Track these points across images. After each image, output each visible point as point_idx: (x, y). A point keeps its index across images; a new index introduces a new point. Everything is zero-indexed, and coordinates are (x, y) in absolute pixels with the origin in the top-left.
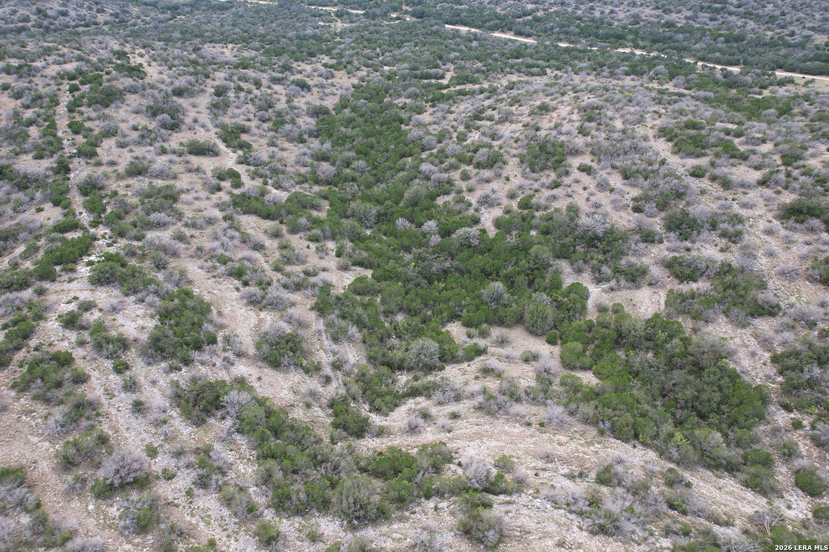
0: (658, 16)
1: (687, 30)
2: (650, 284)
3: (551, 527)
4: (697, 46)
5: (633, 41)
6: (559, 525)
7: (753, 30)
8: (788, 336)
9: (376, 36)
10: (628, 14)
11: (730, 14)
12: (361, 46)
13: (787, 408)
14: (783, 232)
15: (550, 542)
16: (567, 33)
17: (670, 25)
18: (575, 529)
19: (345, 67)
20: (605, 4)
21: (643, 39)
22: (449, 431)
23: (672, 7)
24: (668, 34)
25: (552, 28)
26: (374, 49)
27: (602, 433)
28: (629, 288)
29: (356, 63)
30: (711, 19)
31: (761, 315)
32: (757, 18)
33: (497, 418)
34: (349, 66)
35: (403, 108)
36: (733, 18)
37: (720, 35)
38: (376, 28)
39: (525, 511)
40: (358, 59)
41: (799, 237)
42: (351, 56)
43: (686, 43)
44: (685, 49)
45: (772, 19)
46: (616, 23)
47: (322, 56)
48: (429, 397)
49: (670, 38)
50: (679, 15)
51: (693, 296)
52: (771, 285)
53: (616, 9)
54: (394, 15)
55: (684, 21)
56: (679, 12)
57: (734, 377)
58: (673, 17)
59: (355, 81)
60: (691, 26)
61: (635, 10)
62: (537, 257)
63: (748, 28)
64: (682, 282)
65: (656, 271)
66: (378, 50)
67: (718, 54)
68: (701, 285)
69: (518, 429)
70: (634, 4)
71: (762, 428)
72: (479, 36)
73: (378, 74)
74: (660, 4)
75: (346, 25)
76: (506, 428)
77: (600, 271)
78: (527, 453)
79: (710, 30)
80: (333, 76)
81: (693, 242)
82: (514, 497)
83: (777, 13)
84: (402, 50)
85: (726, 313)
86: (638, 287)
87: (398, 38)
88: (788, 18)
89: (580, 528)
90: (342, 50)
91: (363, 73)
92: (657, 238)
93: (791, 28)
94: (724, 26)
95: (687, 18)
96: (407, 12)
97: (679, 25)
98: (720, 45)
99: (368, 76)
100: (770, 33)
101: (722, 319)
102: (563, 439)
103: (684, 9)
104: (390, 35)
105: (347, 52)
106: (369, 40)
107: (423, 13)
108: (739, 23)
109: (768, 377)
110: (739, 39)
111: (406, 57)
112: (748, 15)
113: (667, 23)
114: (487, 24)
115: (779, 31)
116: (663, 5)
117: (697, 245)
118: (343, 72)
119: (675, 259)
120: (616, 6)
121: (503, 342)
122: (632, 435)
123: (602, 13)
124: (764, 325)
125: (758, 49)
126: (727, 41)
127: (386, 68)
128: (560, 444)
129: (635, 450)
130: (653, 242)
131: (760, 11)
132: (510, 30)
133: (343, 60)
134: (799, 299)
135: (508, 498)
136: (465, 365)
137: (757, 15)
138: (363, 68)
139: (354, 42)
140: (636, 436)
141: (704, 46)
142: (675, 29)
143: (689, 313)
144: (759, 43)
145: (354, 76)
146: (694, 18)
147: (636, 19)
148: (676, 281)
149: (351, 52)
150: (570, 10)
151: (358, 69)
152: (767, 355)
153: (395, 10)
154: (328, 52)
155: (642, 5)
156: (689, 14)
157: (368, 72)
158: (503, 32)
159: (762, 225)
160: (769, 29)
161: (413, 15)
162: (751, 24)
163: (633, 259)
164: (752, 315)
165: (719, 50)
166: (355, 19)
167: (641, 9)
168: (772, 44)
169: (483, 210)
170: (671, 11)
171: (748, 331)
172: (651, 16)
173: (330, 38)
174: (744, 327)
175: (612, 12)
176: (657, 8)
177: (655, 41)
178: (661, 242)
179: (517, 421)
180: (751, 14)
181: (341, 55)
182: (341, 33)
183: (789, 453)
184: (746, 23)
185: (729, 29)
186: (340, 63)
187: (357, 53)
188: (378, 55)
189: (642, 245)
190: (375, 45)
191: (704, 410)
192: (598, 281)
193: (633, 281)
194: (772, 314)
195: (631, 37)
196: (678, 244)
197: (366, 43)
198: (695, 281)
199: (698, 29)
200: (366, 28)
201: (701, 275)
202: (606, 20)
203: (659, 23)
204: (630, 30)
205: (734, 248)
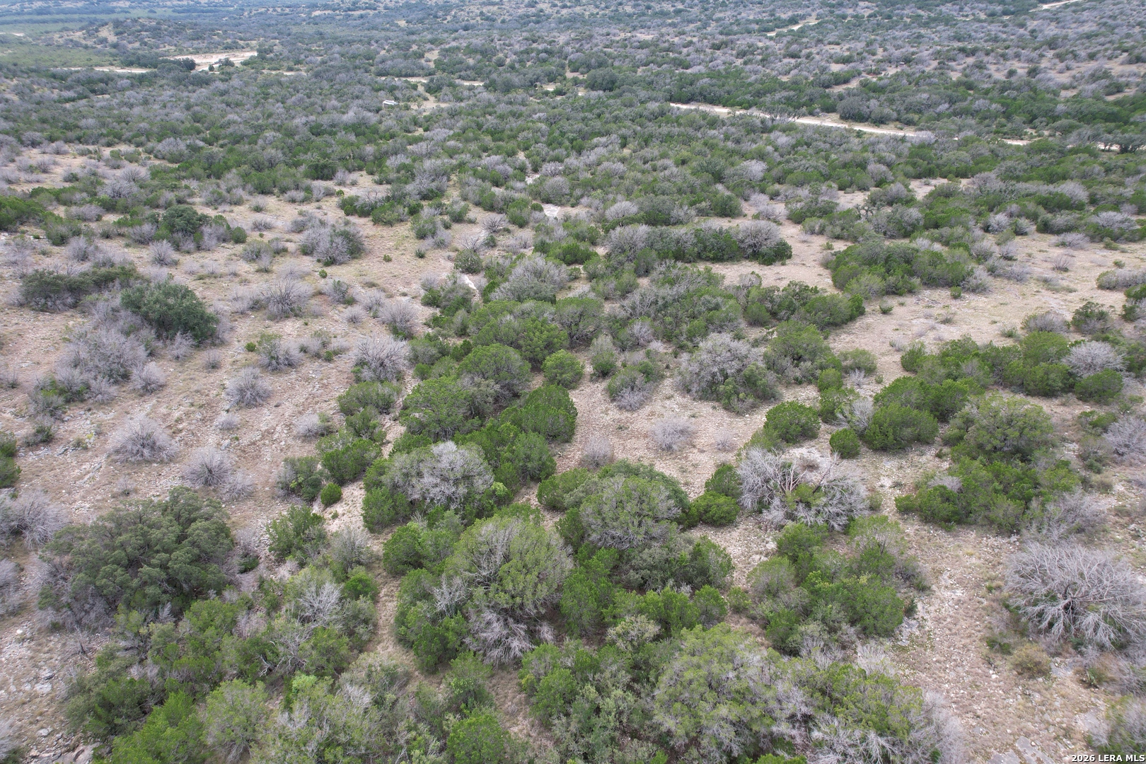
9: (514, 123)
10: (1074, 73)
12: (473, 146)
19: (414, 211)
26: (512, 154)
29: (453, 196)
34: (427, 210)
38: (515, 108)
40: (463, 184)
42: (438, 174)
47: (355, 176)
54: (551, 88)
59: (441, 269)
66: (521, 156)
72: (769, 124)
73: (527, 234)
75: (443, 105)
80: (355, 249)
84: (592, 157)
87: (573, 127)
90: (418, 158)
91: (472, 234)
96: (576, 82)
99: (491, 244)
104: (551, 121)
105: (428, 164)
106: (496, 134)
107: (613, 82)
111: (609, 175)
114: (768, 98)
118: (404, 230)
127: (552, 212)
132: (829, 109)
133: (410, 188)
138: (475, 213)
139: (456, 137)
145: (441, 245)
147: (1107, 82)
149: (445, 161)
151: (459, 218)
153: (552, 80)
154: (374, 165)
157: (493, 229)
158: (812, 114)
161: (592, 86)
166: (466, 93)
173: (396, 129)
181: (408, 173)
182: (428, 119)
186: (393, 200)
187: (461, 166)
188: (522, 169)
190: (511, 145)
197: (488, 139)
200: (488, 109)
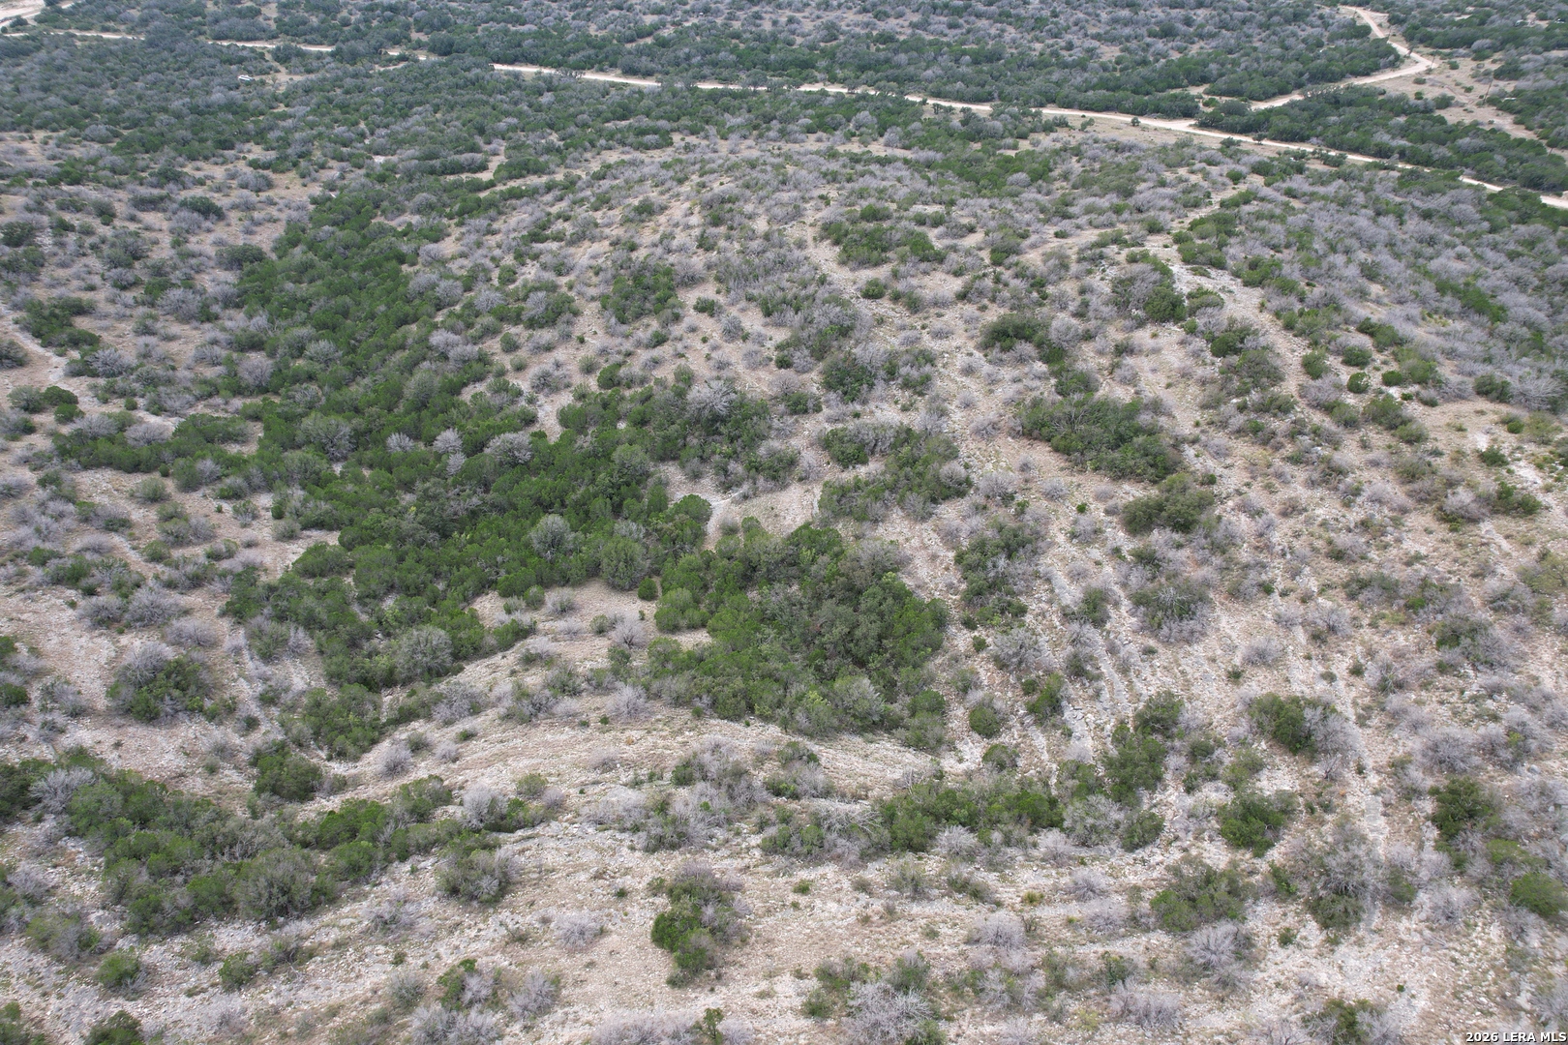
0: (867, 25)
1: (914, 47)
2: (801, 480)
3: (589, 857)
4: (929, 72)
5: (827, 70)
6: (600, 850)
7: (1014, 41)
8: (977, 521)
9: (357, 98)
10: (818, 22)
11: (979, 16)
12: (327, 120)
13: (969, 624)
14: (987, 368)
15: (583, 877)
16: (715, 64)
17: (887, 38)
18: (625, 850)
19: (295, 165)
20: (779, 6)
21: (843, 66)
22: (454, 761)
23: (888, 9)
24: (882, 55)
25: (688, 57)
26: (357, 123)
27: (698, 714)
28: (771, 491)
29: (317, 155)
30: (951, 26)
31: (946, 498)
32: (1018, 21)
33: (536, 726)
34: (303, 163)
35: (405, 234)
36: (983, 23)
37: (964, 53)
38: (358, 82)
39: (552, 844)
40: (323, 147)
41: (1006, 373)
42: (305, 142)
43: (911, 69)
44: (911, 79)
45: (1039, 23)
46: (799, 40)
47: (248, 146)
48: (429, 718)
49: (887, 61)
50: (900, 21)
51: (857, 487)
52: (963, 452)
53: (798, 15)
54: (394, 53)
55: (909, 31)
56: (900, 16)
57: (901, 596)
58: (892, 23)
59: (316, 190)
60: (920, 39)
61: (830, 16)
62: (623, 465)
63: (1007, 37)
64: (846, 467)
65: (810, 457)
66: (362, 125)
67: (959, 85)
68: (871, 469)
69: (567, 734)
70: (827, 7)
71: (939, 660)
72: (555, 82)
73: (363, 172)
74: (868, 4)
75: (297, 78)
76: (549, 736)
77: (726, 471)
78: (575, 765)
79: (949, 45)
80: (270, 185)
81: (864, 402)
82: (539, 829)
83: (1046, 13)
84: (411, 121)
85: (901, 503)
86: (784, 487)
87: (401, 98)
88: (1061, 20)
89: (632, 849)
90: (288, 131)
91: (333, 174)
92: (810, 405)
93: (1068, 37)
94: (971, 37)
95: (913, 25)
96: (419, 45)
97: (902, 38)
98: (963, 69)
99: (342, 177)
100: (1038, 46)
101: (896, 514)
102: (635, 734)
103: (907, 11)
104: (387, 94)
105: (297, 135)
106: (344, 107)
107: (451, 45)
108: (993, 31)
109: (950, 586)
110: (993, 57)
111: (417, 135)
112: (1004, 17)
113: (881, 35)
114: (572, 58)
115: (1051, 42)
116: (874, 5)
117: (872, 406)
118: (292, 174)
119: (834, 433)
120: (798, 10)
121: (565, 610)
122: (742, 708)
123: (775, 23)
124: (950, 512)
125: (1023, 74)
126: (976, 62)
127: (379, 159)
128: (630, 742)
129: (748, 730)
130: (806, 411)
131: (1021, 11)
132: (613, 65)
133: (289, 151)
134: (996, 465)
135: (530, 832)
136: (497, 659)
137: (1018, 18)
138: (332, 163)
139: (313, 112)
140: (751, 708)
141: (940, 72)
142: (894, 45)
143: (851, 513)
144: (1023, 63)
145: (315, 180)
146: (923, 25)
147: (832, 31)
148: (838, 468)
149: (307, 133)
150: (719, 21)
151: (323, 167)
152: (951, 555)
153: (396, 41)
154: (260, 137)
155: (840, 6)
156: (916, 18)
157: (343, 171)
158: (602, 70)
159: (960, 360)
160: (1037, 39)
161: (433, 49)
162: (1011, 33)
163: (776, 444)
164: (934, 501)
165: (963, 79)
166: (315, 64)
167: (838, 13)
168: (1041, 65)
169: (542, 398)
170: (887, 15)
171: (928, 525)
172: (856, 25)
173: (263, 107)
174: (924, 519)
175: (791, 20)
176: (865, 10)
177: (863, 69)
178: (818, 409)
179: (566, 724)
180: (1009, 16)
181: (285, 142)
182: (286, 95)
183: (966, 686)
184: (1003, 31)
185: (978, 42)
186: (283, 158)
187: (320, 135)
188: (363, 136)
189: (790, 420)
190: (354, 117)
191: (861, 652)
192: (726, 487)
193: (774, 478)
194: (961, 494)
195: (822, 63)
196: (843, 408)
197: (337, 113)
198: (864, 462)
199: (931, 44)
200: (337, 82)
201: (873, 453)
202: (782, 36)
203: (868, 36)
204: (823, 51)
205: (921, 403)
